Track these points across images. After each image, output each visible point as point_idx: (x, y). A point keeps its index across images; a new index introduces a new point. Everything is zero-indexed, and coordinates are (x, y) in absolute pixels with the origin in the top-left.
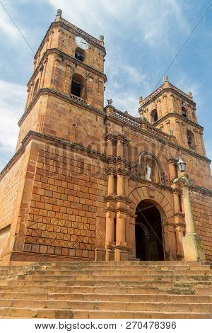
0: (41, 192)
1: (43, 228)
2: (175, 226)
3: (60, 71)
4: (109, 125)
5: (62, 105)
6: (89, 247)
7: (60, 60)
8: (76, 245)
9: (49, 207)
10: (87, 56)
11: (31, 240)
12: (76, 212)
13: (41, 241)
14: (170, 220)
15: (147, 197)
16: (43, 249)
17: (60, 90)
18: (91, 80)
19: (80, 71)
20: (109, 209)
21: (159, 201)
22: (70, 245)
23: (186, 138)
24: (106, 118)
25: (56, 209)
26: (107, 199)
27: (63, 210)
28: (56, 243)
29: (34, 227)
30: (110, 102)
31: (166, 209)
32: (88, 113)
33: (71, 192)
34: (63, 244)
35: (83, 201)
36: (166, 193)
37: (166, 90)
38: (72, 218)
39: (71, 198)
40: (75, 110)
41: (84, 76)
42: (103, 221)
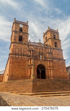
0: (13, 66)
1: (14, 74)
2: (48, 70)
3: (16, 36)
4: (29, 47)
5: (17, 45)
6: (24, 77)
7: (16, 33)
8: (22, 77)
9: (15, 69)
10: (23, 29)
11: (11, 76)
12: (21, 70)
13: (13, 76)
14: (47, 69)
15: (40, 64)
16: (14, 78)
17: (16, 41)
18: (24, 36)
19: (21, 34)
20: (29, 68)
21: (44, 64)
22: (20, 77)
23: (54, 45)
24: (28, 45)
25: (17, 69)
26: (29, 66)
27: (18, 69)
28: (17, 77)
29: (12, 74)
30: (30, 40)
31: (46, 66)
32: (23, 45)
33: (20, 65)
34: (18, 77)
35: (23, 67)
36: (46, 62)
37: (48, 31)
38: (20, 71)
39: (20, 67)
40: (20, 45)
41: (22, 35)
42: (28, 71)
